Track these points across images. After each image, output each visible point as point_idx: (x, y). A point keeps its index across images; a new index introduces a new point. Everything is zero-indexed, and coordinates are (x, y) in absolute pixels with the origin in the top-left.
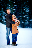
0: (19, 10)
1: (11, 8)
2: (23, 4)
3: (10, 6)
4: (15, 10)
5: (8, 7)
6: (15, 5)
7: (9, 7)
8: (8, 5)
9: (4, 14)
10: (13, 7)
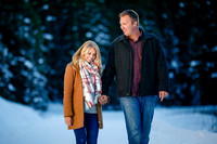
0: (68, 37)
1: (36, 32)
2: (81, 12)
3: (27, 21)
4: (49, 37)
5: (20, 28)
6: (49, 19)
7: (26, 29)
8: (21, 17)
9: (7, 57)
10: (43, 28)
